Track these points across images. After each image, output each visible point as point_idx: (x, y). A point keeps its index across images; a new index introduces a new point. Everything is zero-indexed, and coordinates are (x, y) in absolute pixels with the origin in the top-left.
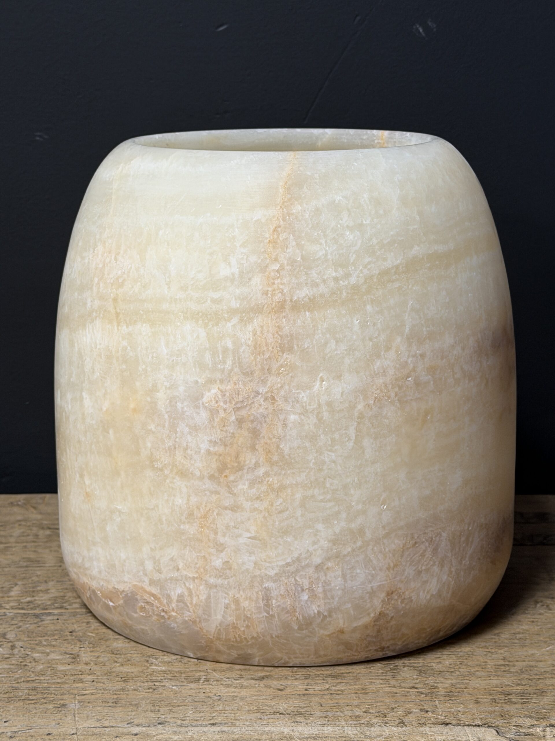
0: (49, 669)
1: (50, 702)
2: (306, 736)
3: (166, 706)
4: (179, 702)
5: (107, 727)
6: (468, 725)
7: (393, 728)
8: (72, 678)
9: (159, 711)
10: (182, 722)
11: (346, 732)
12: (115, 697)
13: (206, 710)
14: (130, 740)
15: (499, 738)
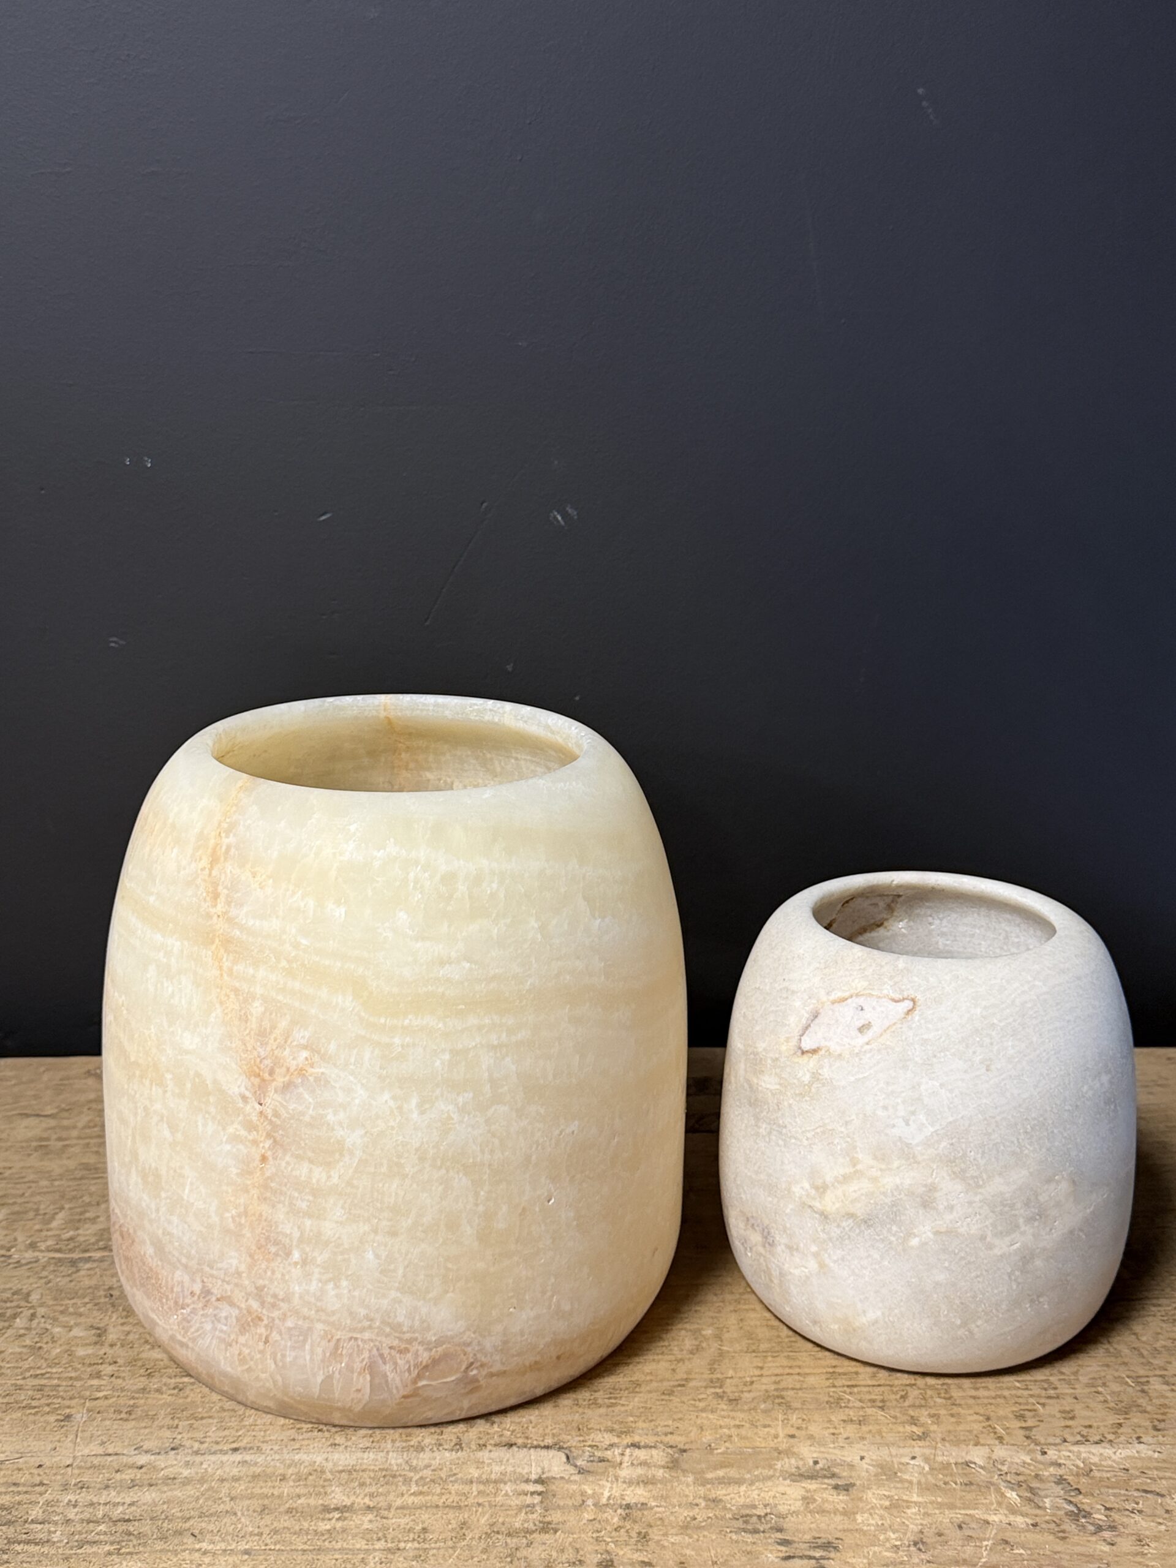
0: (66, 1355)
1: (54, 1411)
2: (341, 1468)
3: (188, 1418)
5: (110, 1455)
6: (536, 1447)
7: (447, 1454)
8: (89, 1369)
9: (177, 1427)
10: (200, 1446)
11: (389, 1462)
12: (132, 1402)
13: (233, 1424)
14: (132, 1476)
15: (568, 1467)
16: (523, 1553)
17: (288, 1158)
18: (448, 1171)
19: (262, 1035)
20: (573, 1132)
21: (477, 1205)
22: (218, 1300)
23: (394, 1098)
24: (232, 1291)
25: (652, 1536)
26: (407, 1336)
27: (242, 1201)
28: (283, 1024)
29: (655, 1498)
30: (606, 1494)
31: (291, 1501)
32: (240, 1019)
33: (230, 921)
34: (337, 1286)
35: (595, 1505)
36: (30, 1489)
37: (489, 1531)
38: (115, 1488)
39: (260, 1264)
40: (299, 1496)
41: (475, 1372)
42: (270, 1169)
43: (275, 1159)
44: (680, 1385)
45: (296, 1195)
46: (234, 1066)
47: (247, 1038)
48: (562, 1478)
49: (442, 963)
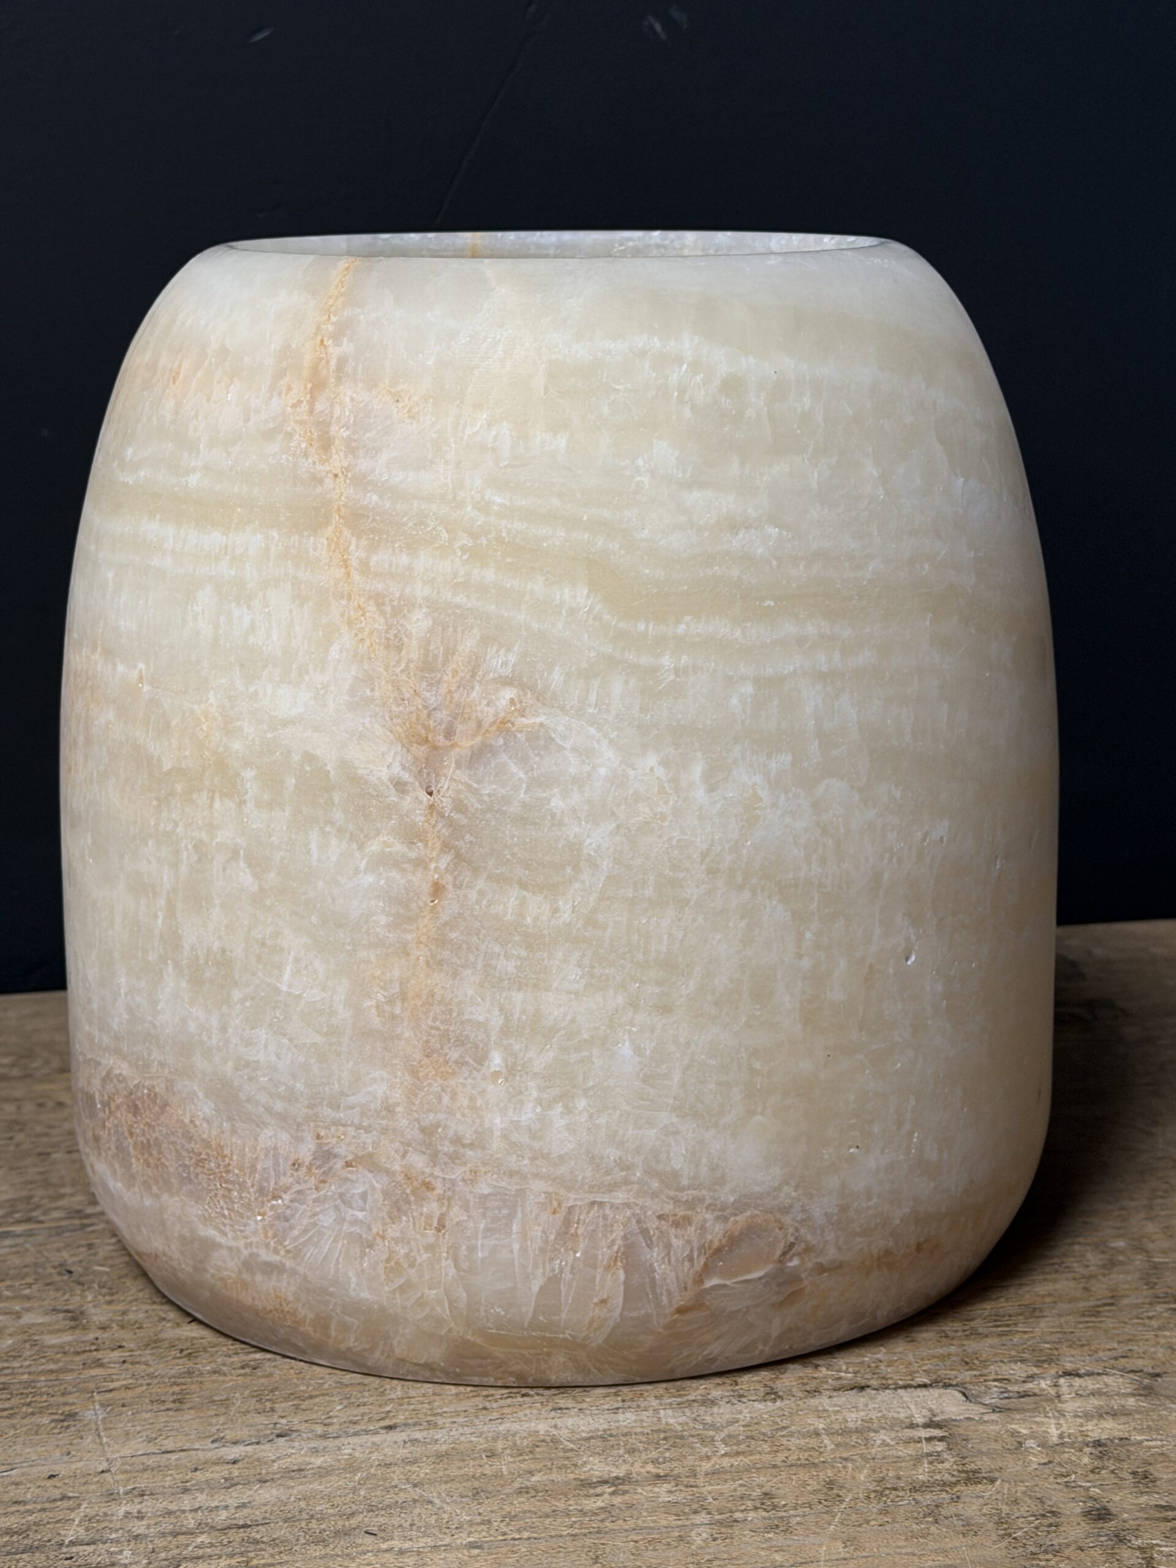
0: (27, 1346)
1: (41, 1411)
2: (584, 1435)
3: (286, 1399)
4: (311, 1388)
5: (171, 1452)
6: (905, 1387)
7: (757, 1405)
8: (77, 1358)
9: (272, 1410)
10: (326, 1428)
11: (664, 1422)
12: (176, 1389)
13: (370, 1400)
14: (225, 1473)
15: (971, 1406)
16: (952, 1510)
17: (481, 884)
18: (754, 893)
19: (428, 668)
20: (941, 839)
21: (799, 956)
22: (348, 1164)
23: (665, 763)
24: (376, 1145)
25: (1156, 1474)
26: (685, 1196)
27: (396, 973)
28: (468, 644)
29: (1140, 1431)
30: (1054, 1432)
31: (519, 1480)
32: (387, 647)
33: (362, 481)
34: (568, 1111)
35: (1043, 1445)
36: (47, 1505)
37: (878, 1488)
38: (201, 1491)
39: (430, 1085)
40: (531, 1473)
41: (795, 1262)
42: (449, 907)
43: (458, 887)
44: (1105, 1305)
45: (497, 949)
46: (379, 730)
47: (403, 677)
48: (968, 1419)
49: (734, 525)
